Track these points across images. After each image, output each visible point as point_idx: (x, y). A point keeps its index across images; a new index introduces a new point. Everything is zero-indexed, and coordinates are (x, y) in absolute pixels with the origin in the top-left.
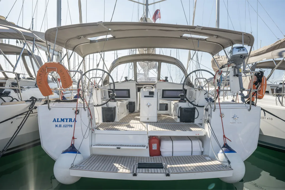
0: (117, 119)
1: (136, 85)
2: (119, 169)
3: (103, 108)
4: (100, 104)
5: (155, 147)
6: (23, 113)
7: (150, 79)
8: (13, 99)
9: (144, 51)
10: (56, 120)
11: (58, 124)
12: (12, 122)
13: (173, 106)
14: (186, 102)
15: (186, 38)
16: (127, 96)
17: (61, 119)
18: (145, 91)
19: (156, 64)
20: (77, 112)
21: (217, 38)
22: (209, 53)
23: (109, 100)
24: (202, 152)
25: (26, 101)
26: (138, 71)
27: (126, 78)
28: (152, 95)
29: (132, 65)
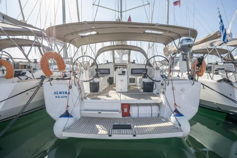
0: (100, 90)
1: (114, 65)
2: (99, 130)
3: (90, 83)
4: (88, 80)
5: (126, 110)
6: (35, 87)
7: (123, 61)
8: (28, 78)
9: (119, 43)
10: (56, 93)
11: (57, 95)
12: (27, 94)
13: (138, 80)
14: (147, 78)
15: (148, 34)
16: (108, 73)
17: (60, 92)
18: (119, 70)
19: (127, 52)
20: (70, 87)
21: (169, 33)
22: (163, 44)
23: (95, 77)
24: (159, 114)
25: (38, 79)
26: (115, 56)
27: (107, 61)
28: (124, 73)
29: (111, 52)
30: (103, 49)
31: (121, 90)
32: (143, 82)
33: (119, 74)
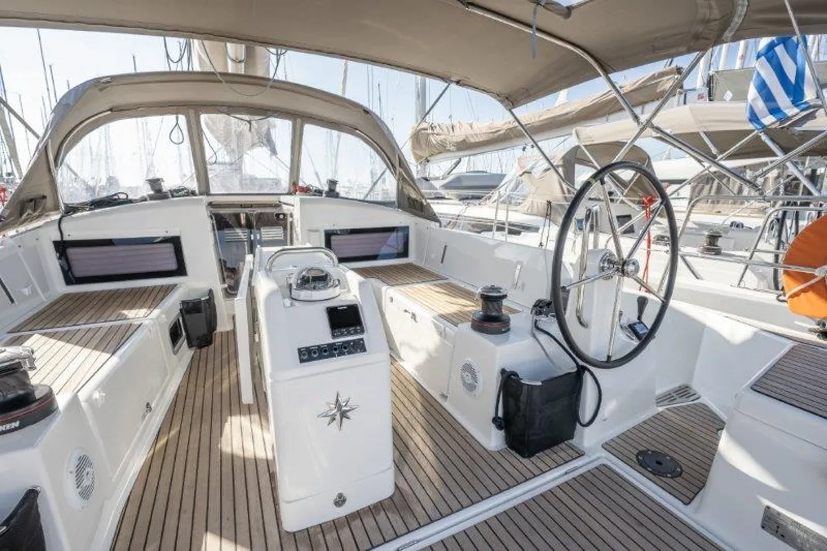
22: (498, 96)
27: (155, 182)
28: (356, 333)
29: (177, 124)
30: (101, 90)
31: (340, 503)
32: (503, 371)
33: (299, 350)
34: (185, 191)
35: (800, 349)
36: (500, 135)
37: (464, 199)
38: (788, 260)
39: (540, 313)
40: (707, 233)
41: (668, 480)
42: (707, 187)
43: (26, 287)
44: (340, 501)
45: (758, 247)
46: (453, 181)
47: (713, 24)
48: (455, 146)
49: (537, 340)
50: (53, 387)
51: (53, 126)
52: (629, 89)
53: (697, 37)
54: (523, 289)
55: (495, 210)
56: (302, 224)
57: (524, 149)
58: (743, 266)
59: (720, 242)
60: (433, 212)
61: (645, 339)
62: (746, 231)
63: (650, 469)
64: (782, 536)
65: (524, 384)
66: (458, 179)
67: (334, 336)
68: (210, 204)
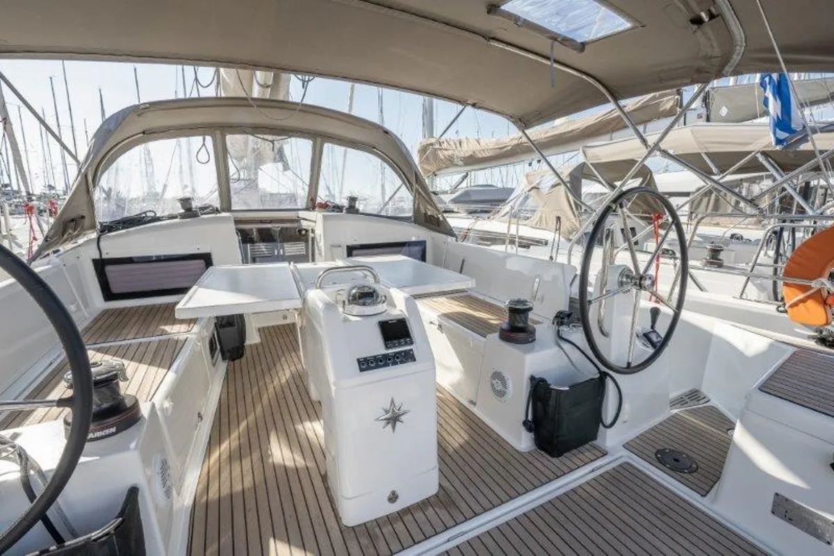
22: (511, 117)
27: (185, 201)
28: (406, 344)
29: (204, 144)
30: (139, 115)
31: (394, 499)
32: (532, 378)
33: (358, 360)
34: (211, 208)
35: (800, 354)
36: (507, 151)
37: (471, 212)
38: (787, 274)
39: (561, 324)
40: (709, 247)
41: (685, 475)
42: (706, 200)
43: (72, 304)
44: (393, 498)
45: (758, 261)
46: (461, 196)
47: (714, 60)
48: (462, 161)
49: (562, 349)
50: (138, 397)
51: (95, 150)
52: (632, 109)
53: (699, 71)
54: (542, 301)
55: (507, 225)
56: (325, 240)
57: (530, 164)
58: (745, 278)
59: (722, 256)
60: (450, 227)
61: (659, 347)
62: (745, 243)
63: (668, 466)
64: (790, 519)
65: (553, 389)
66: (467, 193)
67: (387, 347)
68: (237, 222)
